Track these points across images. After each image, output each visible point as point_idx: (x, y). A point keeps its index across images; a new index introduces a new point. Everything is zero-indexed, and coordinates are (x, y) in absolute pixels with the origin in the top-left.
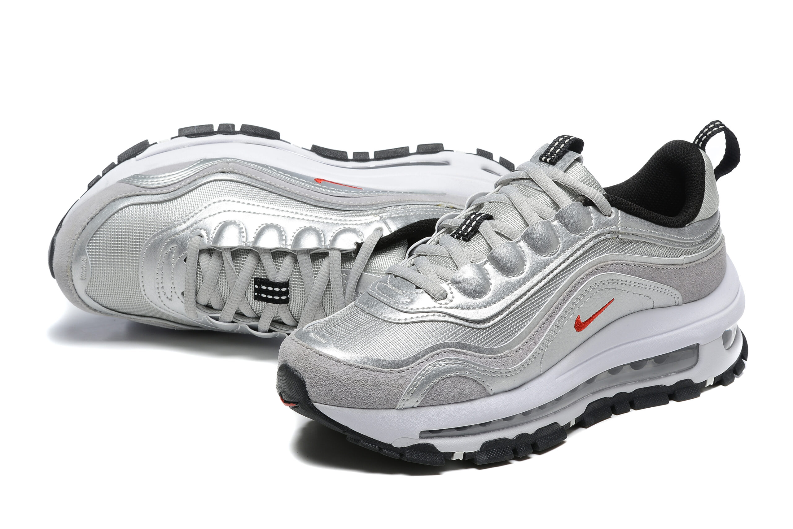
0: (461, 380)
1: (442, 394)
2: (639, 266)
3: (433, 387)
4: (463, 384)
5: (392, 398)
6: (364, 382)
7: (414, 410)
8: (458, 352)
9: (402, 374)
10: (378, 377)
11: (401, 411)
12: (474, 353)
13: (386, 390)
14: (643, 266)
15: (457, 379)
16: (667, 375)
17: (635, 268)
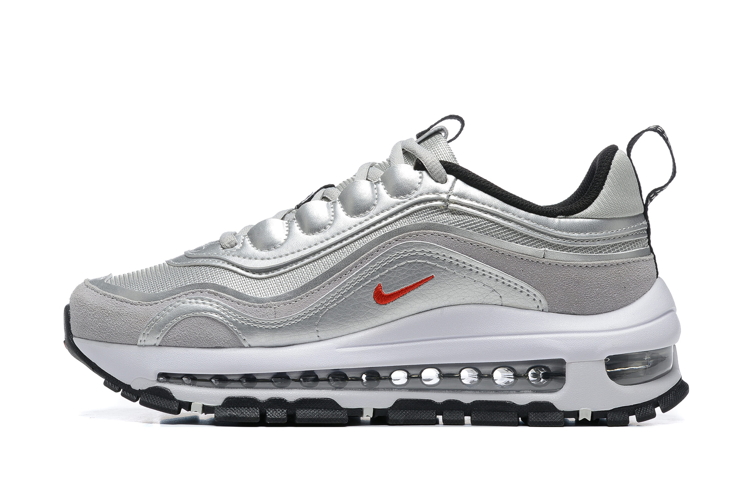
0: (208, 322)
1: (185, 334)
2: (471, 244)
3: (176, 324)
4: (210, 327)
5: (133, 331)
6: (109, 311)
7: (154, 349)
8: (215, 294)
9: (149, 307)
10: (124, 308)
11: (141, 348)
12: (233, 298)
13: (128, 322)
14: (478, 246)
15: (204, 320)
16: (519, 391)
17: (464, 244)
